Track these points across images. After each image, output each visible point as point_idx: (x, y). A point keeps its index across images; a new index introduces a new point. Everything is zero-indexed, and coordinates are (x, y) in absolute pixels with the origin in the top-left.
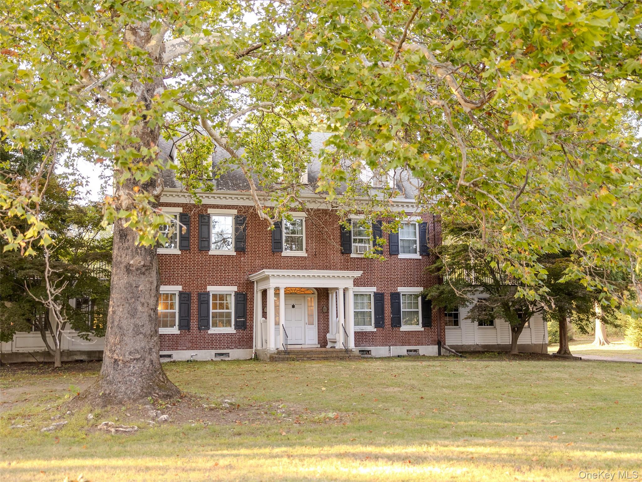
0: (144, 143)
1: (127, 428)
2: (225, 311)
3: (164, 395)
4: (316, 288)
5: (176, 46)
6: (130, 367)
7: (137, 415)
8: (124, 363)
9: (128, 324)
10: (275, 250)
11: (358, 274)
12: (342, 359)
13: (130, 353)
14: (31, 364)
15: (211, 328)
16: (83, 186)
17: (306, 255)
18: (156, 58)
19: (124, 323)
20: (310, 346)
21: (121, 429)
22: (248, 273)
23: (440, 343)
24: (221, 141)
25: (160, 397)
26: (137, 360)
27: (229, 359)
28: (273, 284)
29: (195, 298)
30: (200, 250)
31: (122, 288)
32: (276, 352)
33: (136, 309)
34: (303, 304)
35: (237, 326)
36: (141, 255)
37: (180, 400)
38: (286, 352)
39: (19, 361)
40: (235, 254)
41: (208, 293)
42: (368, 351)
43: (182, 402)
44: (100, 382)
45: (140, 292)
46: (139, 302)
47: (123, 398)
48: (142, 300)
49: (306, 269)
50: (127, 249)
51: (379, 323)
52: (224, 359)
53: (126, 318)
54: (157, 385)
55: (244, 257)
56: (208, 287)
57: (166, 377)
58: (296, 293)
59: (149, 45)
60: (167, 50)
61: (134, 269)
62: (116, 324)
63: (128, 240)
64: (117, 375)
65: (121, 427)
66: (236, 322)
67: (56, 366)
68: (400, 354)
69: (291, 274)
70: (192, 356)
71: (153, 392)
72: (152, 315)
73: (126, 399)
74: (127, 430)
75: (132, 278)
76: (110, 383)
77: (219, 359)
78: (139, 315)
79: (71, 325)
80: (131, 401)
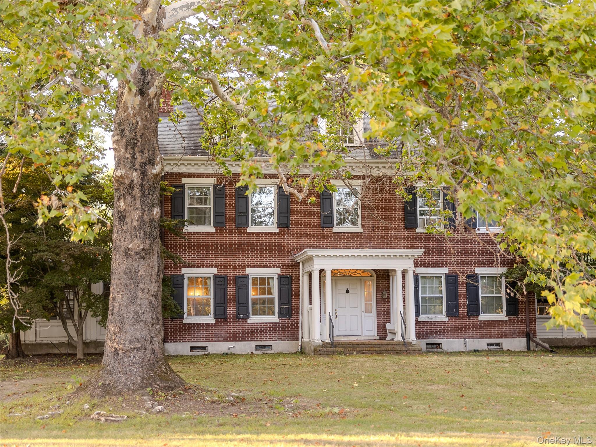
0: (142, 119)
1: (117, 417)
2: (267, 296)
3: (165, 387)
4: (374, 270)
5: (178, 10)
6: (130, 356)
7: (133, 406)
8: (125, 352)
9: (127, 311)
10: (325, 225)
11: (419, 252)
12: (399, 353)
13: (130, 342)
14: (55, 355)
15: (251, 316)
16: (99, 160)
17: (362, 231)
18: (153, 26)
19: (124, 310)
20: (367, 338)
21: (111, 418)
22: (293, 253)
23: (529, 336)
24: (238, 108)
25: (161, 388)
26: (138, 349)
27: (272, 352)
28: (317, 265)
29: (232, 282)
30: (237, 227)
31: (122, 273)
32: (321, 344)
33: (136, 296)
34: (359, 288)
35: (281, 314)
36: (140, 238)
37: (182, 392)
38: (333, 344)
39: (44, 352)
40: (277, 230)
41: (247, 277)
42: (439, 345)
43: (184, 394)
44: (101, 372)
45: (139, 278)
46: (139, 288)
47: (123, 389)
48: (143, 286)
49: (362, 247)
50: (126, 232)
51: (452, 311)
52: (266, 352)
53: (126, 305)
54: (159, 376)
55: (288, 234)
56: (247, 269)
57: (170, 367)
58: (350, 276)
59: (145, 13)
60: (167, 15)
61: (133, 253)
62: (116, 311)
63: (127, 223)
64: (117, 365)
65: (112, 417)
66: (280, 309)
67: (78, 357)
68: (476, 349)
69: (338, 254)
70: (229, 349)
71: (153, 383)
72: (153, 302)
73: (125, 390)
74: (117, 419)
75: (132, 263)
76: (110, 373)
77: (260, 352)
78: (139, 301)
79: (92, 313)
80: (131, 392)
